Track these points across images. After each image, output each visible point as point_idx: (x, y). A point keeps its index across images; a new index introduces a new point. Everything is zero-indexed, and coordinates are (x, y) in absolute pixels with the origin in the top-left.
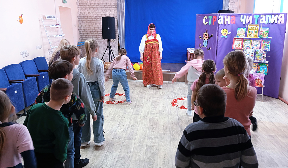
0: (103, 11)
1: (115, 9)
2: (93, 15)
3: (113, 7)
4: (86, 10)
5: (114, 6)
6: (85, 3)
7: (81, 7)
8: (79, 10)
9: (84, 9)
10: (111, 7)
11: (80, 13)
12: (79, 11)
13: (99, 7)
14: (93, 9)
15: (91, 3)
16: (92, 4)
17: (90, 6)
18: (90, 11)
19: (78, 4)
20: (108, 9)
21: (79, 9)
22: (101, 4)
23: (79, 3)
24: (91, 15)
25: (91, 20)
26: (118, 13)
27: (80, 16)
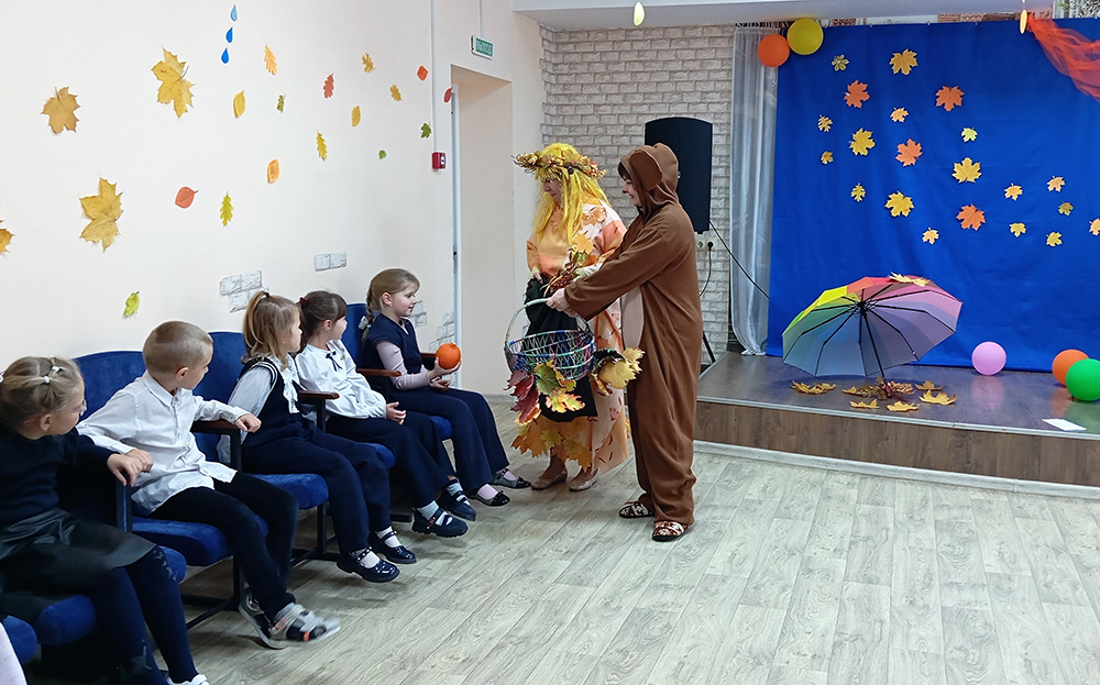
0: (667, 97)
1: (725, 86)
2: (613, 121)
3: (715, 76)
4: (581, 95)
5: (723, 75)
6: (582, 63)
7: (565, 79)
8: (549, 94)
9: (574, 89)
10: (703, 76)
11: (553, 111)
12: (552, 100)
13: (645, 78)
14: (615, 89)
15: (608, 63)
16: (612, 68)
17: (603, 74)
18: (602, 100)
19: (550, 70)
20: (690, 87)
21: (554, 91)
22: (656, 66)
23: (553, 60)
24: (605, 120)
25: (605, 141)
26: (737, 105)
27: (554, 123)
